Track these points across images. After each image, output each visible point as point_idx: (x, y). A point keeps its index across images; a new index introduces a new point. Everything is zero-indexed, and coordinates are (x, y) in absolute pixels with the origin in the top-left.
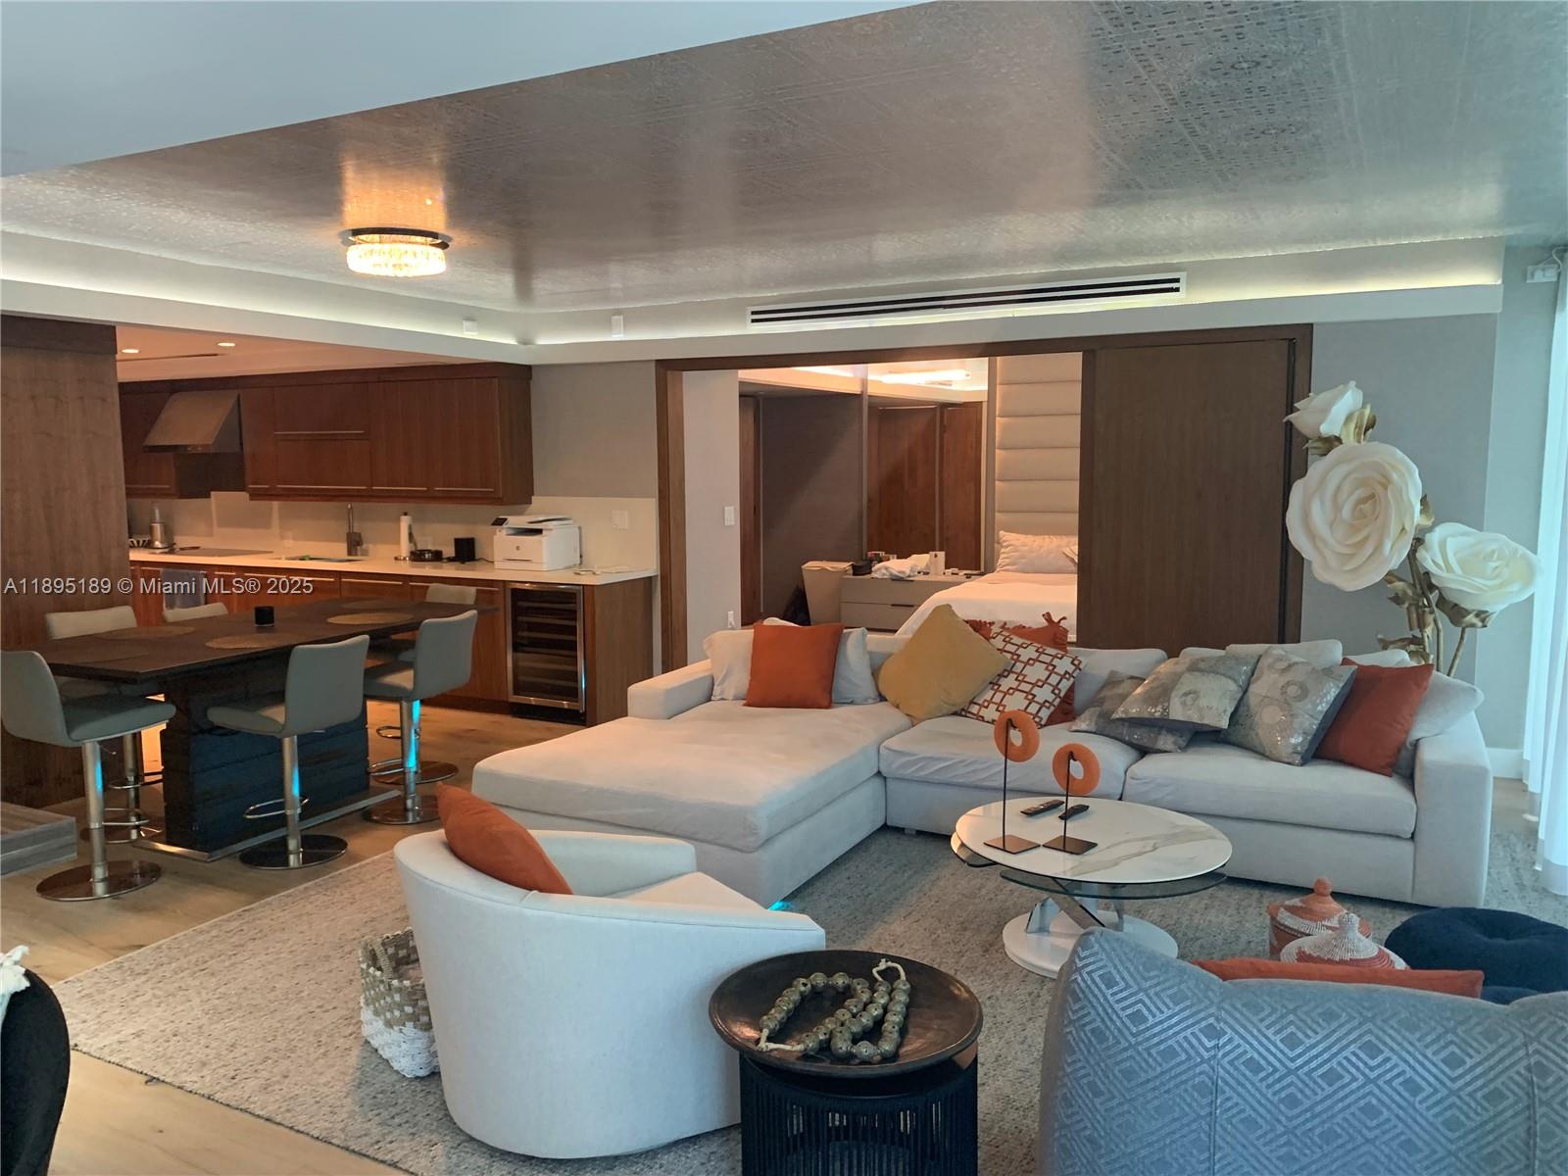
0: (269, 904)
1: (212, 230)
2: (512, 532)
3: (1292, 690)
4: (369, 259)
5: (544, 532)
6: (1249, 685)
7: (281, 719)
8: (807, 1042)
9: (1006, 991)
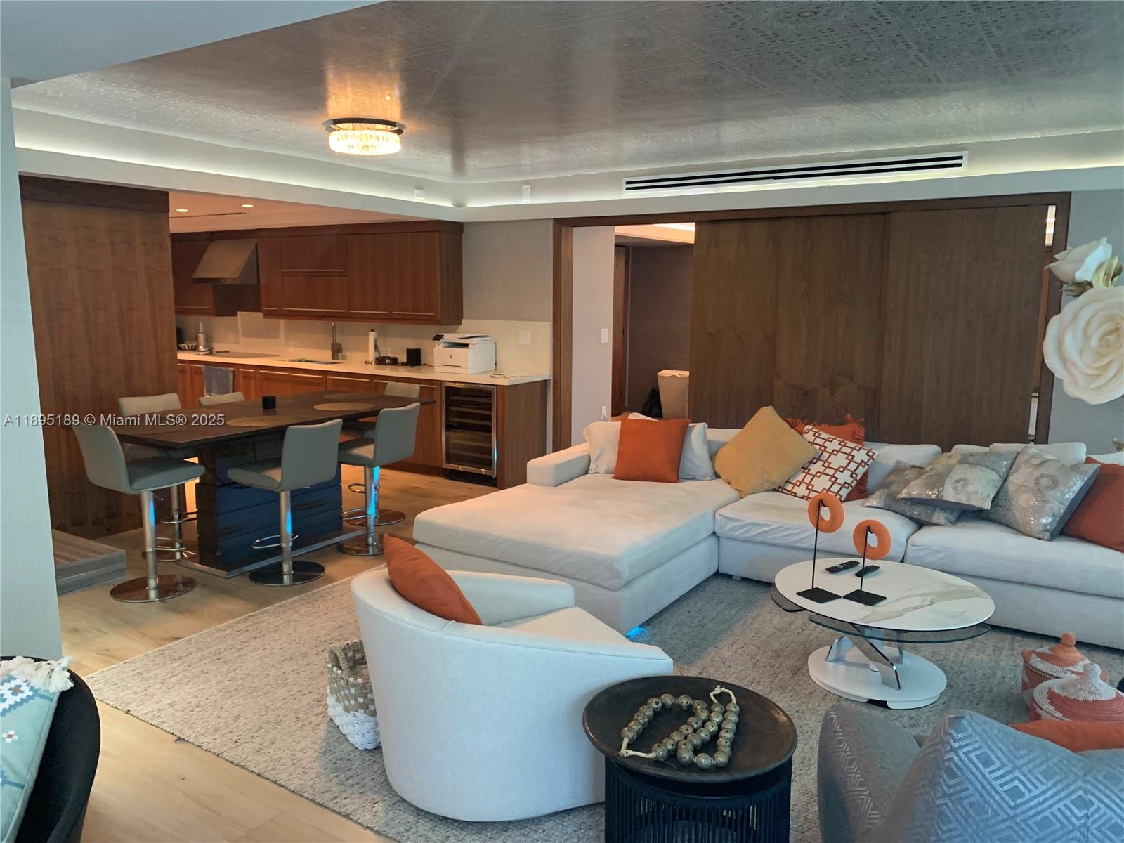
0: (267, 611)
1: (233, 121)
2: (447, 345)
3: (1044, 481)
4: (345, 141)
5: (470, 346)
6: (1008, 476)
7: (279, 479)
8: (659, 751)
9: (810, 706)
